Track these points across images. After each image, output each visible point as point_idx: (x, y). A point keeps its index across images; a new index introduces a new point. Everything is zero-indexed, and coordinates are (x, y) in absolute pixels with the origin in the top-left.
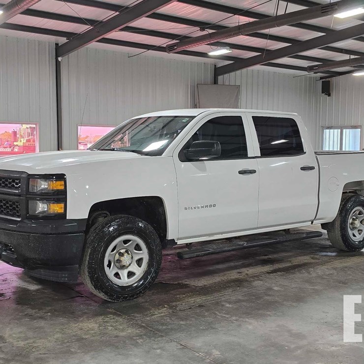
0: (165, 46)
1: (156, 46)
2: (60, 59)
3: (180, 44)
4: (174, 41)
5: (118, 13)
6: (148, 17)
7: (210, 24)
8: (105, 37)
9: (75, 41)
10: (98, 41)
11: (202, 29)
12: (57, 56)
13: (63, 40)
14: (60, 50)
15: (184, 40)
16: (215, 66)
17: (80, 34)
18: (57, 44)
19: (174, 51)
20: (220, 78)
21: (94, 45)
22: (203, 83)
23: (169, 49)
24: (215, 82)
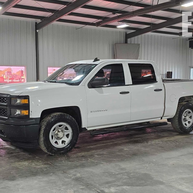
0: (95, 22)
1: (90, 23)
2: (37, 31)
3: (103, 21)
4: (100, 20)
5: (66, 6)
6: (81, 7)
7: (118, 10)
8: (61, 18)
9: (45, 21)
10: (57, 21)
11: (114, 14)
12: (36, 29)
13: (39, 21)
14: (38, 26)
15: (105, 19)
16: (126, 33)
17: (47, 17)
18: (36, 23)
19: (100, 25)
20: (129, 40)
21: (55, 23)
22: (119, 43)
23: (97, 24)
24: (126, 42)
